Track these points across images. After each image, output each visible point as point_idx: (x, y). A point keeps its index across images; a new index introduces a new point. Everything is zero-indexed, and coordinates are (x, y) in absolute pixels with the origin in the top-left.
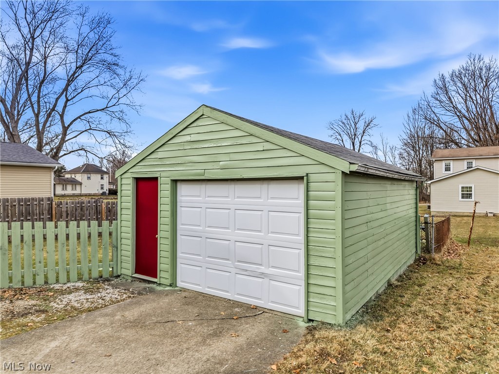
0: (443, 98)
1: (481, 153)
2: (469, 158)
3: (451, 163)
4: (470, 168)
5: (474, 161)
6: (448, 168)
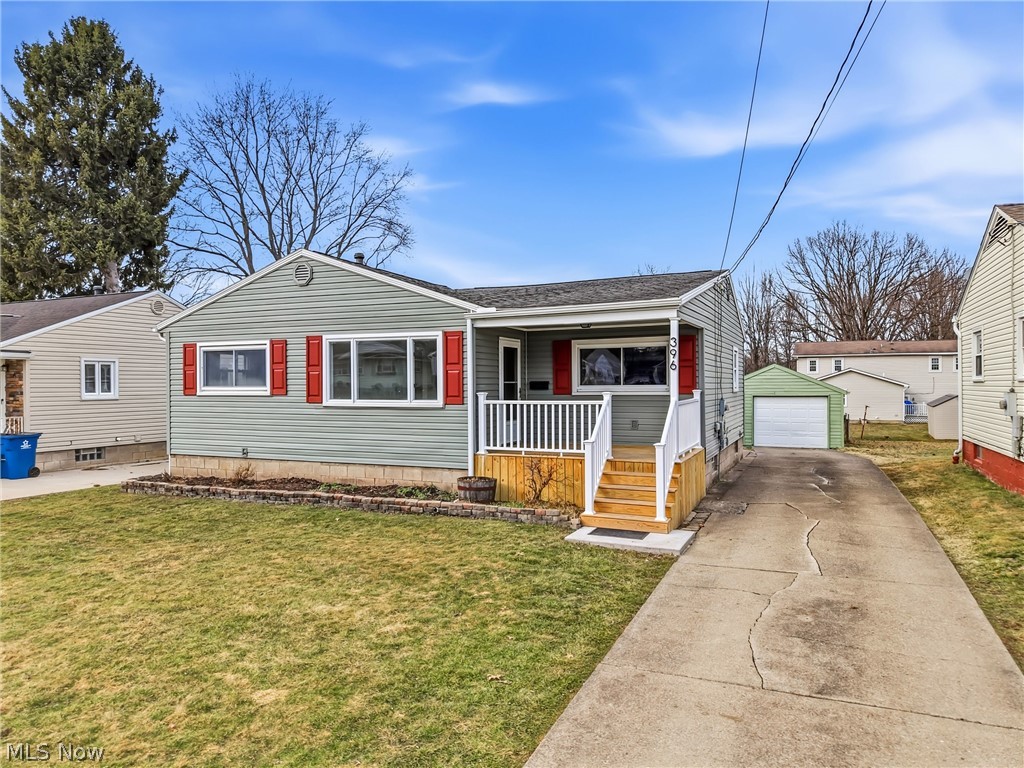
0: (799, 269)
1: (850, 349)
2: (836, 354)
3: (817, 360)
4: (838, 368)
5: (843, 360)
6: (813, 369)
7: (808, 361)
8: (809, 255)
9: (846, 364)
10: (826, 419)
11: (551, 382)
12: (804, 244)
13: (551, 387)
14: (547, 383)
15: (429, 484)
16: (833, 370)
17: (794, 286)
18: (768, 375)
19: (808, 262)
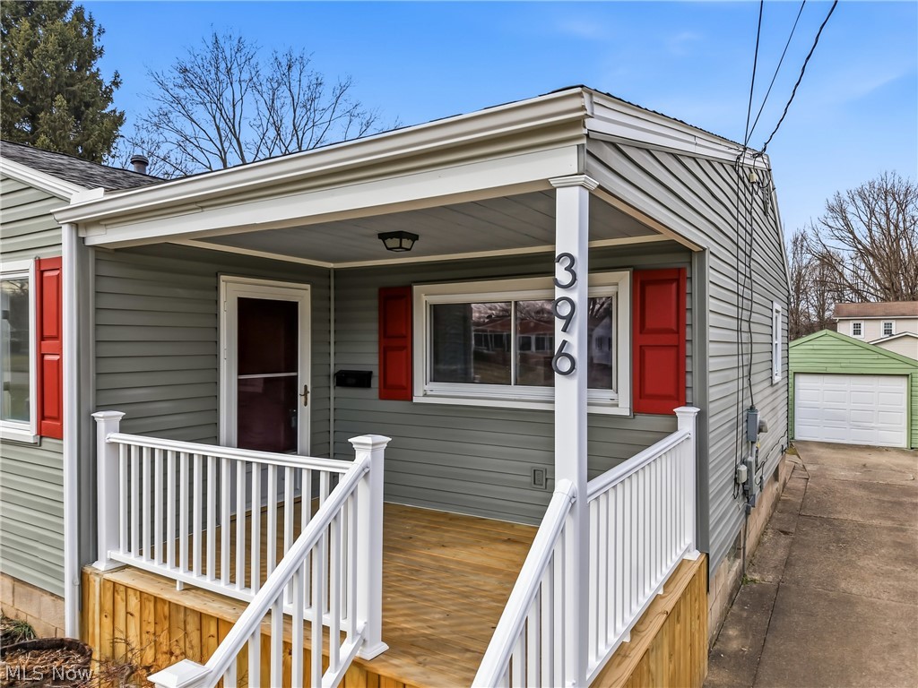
0: (839, 224)
1: (903, 310)
2: (888, 317)
3: (863, 323)
4: (888, 332)
5: (894, 323)
6: (857, 332)
7: (851, 324)
8: (850, 209)
9: (898, 327)
10: (904, 405)
11: (376, 372)
12: (845, 196)
13: (375, 382)
14: (369, 374)
15: (22, 617)
16: (882, 335)
17: (833, 244)
18: (817, 344)
19: (850, 216)
